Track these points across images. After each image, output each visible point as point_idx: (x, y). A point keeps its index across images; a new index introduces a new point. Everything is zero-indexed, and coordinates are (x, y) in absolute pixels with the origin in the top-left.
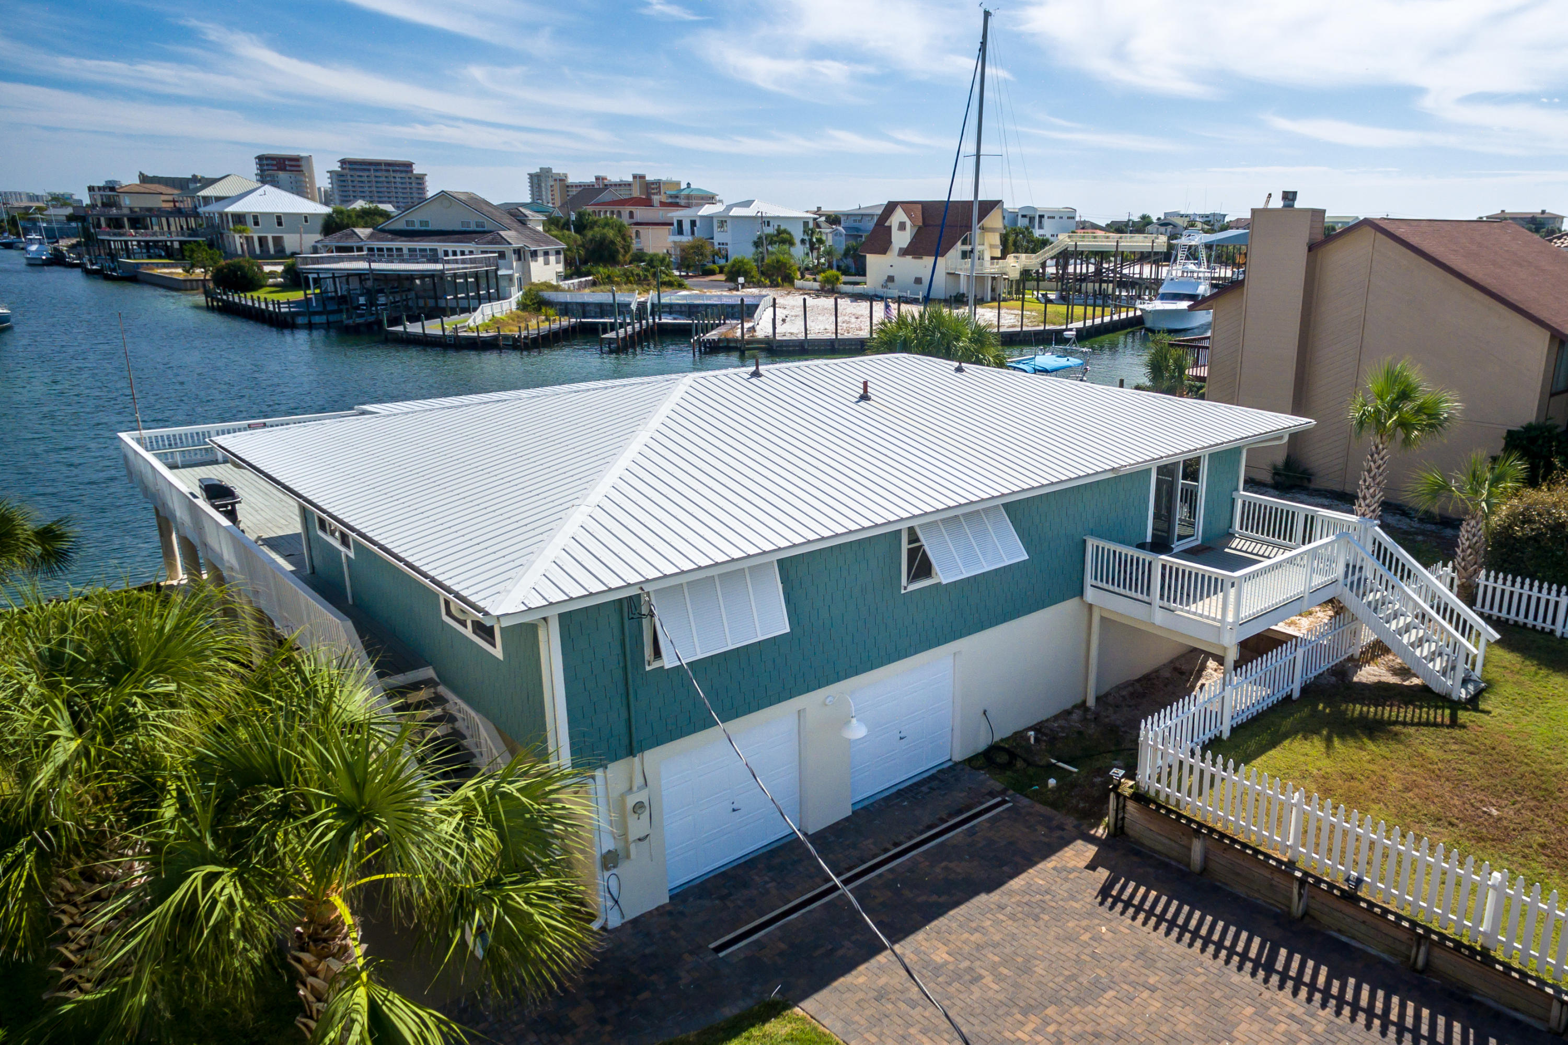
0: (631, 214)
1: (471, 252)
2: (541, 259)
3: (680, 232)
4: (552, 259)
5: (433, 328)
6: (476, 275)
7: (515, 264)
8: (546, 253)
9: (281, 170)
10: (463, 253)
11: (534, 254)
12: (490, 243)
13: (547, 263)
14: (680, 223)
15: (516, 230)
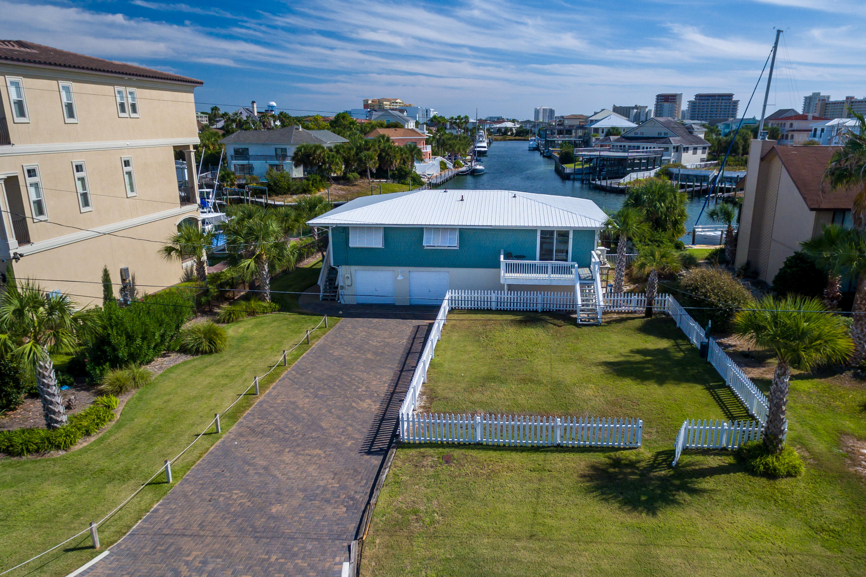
0: (791, 125)
1: (654, 148)
2: (691, 152)
3: (815, 135)
4: (699, 152)
5: (614, 183)
6: (648, 159)
7: (673, 154)
8: (695, 149)
9: (665, 101)
10: (647, 148)
11: (686, 149)
12: (663, 143)
13: (695, 153)
14: (816, 130)
15: (683, 137)
